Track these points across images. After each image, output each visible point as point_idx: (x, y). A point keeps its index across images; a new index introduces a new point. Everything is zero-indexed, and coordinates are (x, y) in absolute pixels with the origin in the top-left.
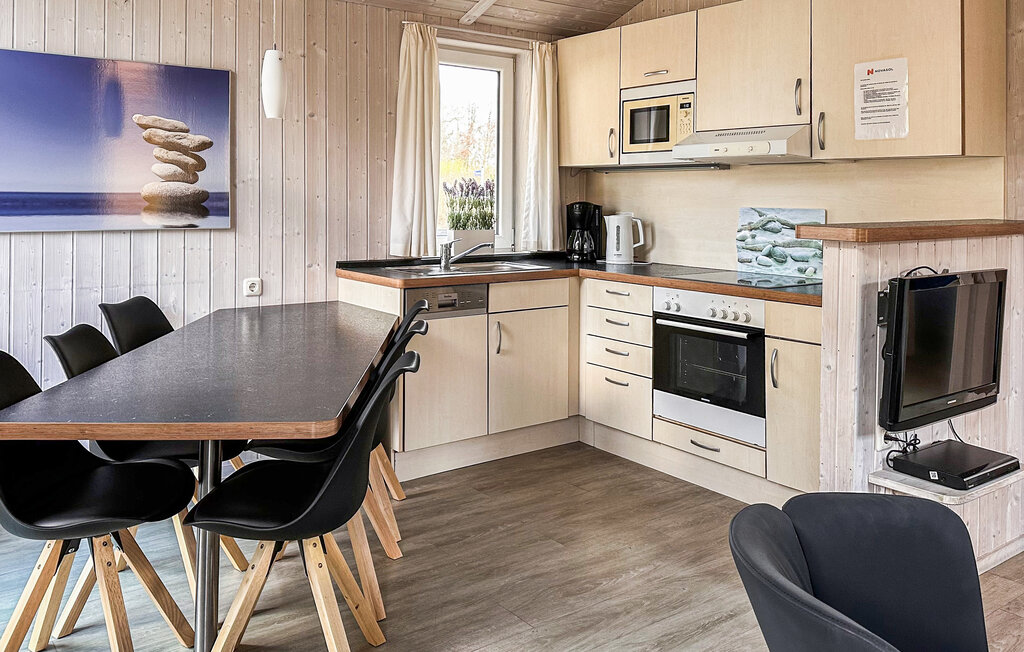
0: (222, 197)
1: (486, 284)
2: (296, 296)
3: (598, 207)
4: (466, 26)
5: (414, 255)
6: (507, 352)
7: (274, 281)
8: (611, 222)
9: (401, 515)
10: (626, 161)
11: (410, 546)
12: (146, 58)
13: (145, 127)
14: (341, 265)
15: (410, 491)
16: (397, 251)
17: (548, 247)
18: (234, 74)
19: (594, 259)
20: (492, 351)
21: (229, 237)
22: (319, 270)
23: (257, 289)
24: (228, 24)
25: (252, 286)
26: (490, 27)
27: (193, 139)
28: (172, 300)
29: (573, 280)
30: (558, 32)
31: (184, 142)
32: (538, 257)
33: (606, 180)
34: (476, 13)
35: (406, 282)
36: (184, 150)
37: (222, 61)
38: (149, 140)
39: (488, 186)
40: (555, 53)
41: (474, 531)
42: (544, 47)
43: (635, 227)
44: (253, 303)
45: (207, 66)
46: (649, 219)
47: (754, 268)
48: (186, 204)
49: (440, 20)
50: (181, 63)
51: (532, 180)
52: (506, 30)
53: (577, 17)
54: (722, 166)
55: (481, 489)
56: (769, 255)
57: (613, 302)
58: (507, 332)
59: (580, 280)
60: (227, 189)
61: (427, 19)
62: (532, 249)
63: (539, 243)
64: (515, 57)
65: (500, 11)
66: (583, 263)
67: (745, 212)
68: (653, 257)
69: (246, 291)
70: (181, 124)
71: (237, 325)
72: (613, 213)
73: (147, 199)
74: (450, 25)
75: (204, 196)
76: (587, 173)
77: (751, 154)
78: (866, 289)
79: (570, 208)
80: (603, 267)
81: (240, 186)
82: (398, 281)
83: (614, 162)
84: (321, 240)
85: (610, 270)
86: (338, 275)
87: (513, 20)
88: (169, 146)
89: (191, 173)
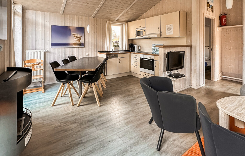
0: (83, 43)
1: (118, 54)
2: (93, 56)
3: (134, 44)
4: (115, 21)
5: (108, 50)
6: (120, 63)
7: (90, 54)
8: (135, 46)
9: (106, 83)
10: (137, 38)
11: (107, 87)
12: (73, 26)
13: (74, 35)
14: (98, 52)
15: (107, 80)
16: (106, 50)
17: (127, 49)
18: (85, 28)
19: (133, 51)
20: (119, 63)
21: (84, 48)
22: (96, 52)
23: (88, 55)
24: (84, 22)
25: (87, 55)
26: (119, 21)
27: (79, 36)
28: (77, 56)
29: (130, 54)
30: (128, 21)
31: (78, 36)
32: (125, 51)
33: (135, 41)
34: (116, 19)
35: (107, 54)
36: (78, 37)
37: (83, 26)
38: (74, 36)
39: (119, 42)
40: (128, 24)
41: (115, 85)
42: (126, 23)
43: (139, 47)
44: (87, 57)
45: (81, 27)
46: (141, 46)
47: (154, 52)
48: (79, 44)
49: (112, 20)
50: (78, 27)
51: (125, 41)
52: (121, 21)
53: (130, 19)
54: (150, 38)
55: (117, 80)
56: (156, 50)
57: (135, 56)
58: (121, 60)
59: (131, 54)
60: (84, 42)
61: (110, 20)
62: (125, 50)
63: (126, 49)
64: (122, 25)
65: (120, 19)
66: (131, 52)
67: (153, 45)
68: (141, 51)
69: (86, 55)
70: (78, 34)
71: (85, 59)
72: (136, 45)
73: (74, 44)
74: (113, 21)
75: (81, 43)
76: (132, 40)
77: (153, 37)
78: (164, 53)
79: (130, 44)
80: (134, 52)
81: (85, 42)
82: (106, 54)
83: (135, 38)
84: (96, 48)
85: (135, 52)
86: (98, 53)
87: (121, 20)
88: (76, 37)
89: (79, 40)
